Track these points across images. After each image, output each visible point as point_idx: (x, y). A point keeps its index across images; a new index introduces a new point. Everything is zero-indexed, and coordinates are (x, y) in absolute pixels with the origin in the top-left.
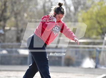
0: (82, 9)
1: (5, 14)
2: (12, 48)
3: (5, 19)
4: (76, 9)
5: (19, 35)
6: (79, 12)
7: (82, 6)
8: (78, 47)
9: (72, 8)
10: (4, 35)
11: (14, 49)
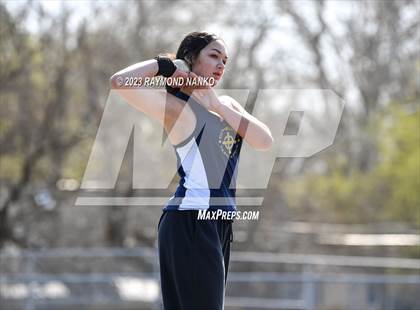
0: (397, 99)
1: (58, 124)
2: (87, 271)
3: (59, 148)
4: (369, 98)
5: (116, 217)
6: (384, 113)
7: (396, 87)
8: (381, 270)
9: (353, 97)
10: (53, 214)
11: (96, 277)
